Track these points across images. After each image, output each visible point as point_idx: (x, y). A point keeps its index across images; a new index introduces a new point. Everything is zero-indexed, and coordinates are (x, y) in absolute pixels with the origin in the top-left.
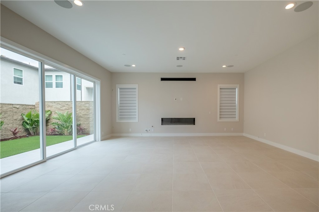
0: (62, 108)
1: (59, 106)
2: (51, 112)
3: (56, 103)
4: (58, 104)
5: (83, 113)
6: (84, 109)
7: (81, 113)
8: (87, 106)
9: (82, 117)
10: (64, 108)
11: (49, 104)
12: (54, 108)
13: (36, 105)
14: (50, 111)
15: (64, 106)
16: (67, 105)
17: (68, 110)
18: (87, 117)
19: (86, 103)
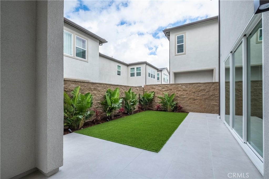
0: (162, 90)
1: (160, 88)
2: (155, 93)
3: (158, 85)
4: (159, 86)
5: (180, 93)
6: (181, 90)
7: (178, 94)
8: (183, 88)
9: (179, 97)
10: (164, 89)
11: (153, 87)
12: (157, 90)
13: (144, 87)
14: (153, 92)
15: (164, 88)
16: (166, 87)
17: (167, 91)
18: (184, 97)
19: (182, 85)
